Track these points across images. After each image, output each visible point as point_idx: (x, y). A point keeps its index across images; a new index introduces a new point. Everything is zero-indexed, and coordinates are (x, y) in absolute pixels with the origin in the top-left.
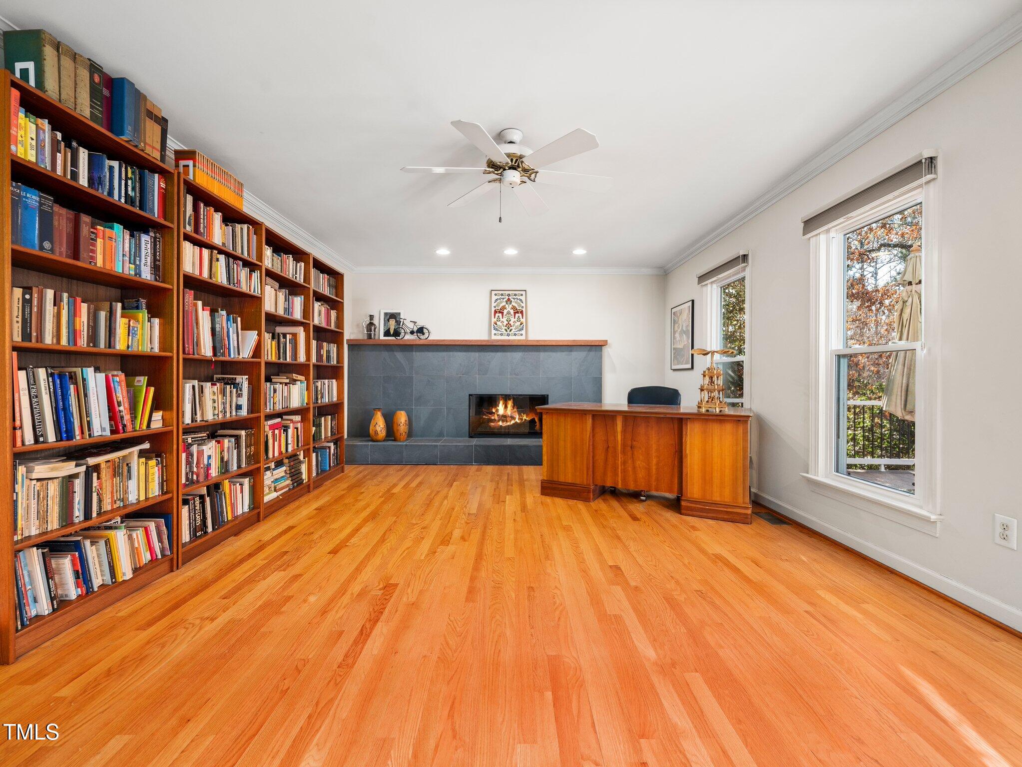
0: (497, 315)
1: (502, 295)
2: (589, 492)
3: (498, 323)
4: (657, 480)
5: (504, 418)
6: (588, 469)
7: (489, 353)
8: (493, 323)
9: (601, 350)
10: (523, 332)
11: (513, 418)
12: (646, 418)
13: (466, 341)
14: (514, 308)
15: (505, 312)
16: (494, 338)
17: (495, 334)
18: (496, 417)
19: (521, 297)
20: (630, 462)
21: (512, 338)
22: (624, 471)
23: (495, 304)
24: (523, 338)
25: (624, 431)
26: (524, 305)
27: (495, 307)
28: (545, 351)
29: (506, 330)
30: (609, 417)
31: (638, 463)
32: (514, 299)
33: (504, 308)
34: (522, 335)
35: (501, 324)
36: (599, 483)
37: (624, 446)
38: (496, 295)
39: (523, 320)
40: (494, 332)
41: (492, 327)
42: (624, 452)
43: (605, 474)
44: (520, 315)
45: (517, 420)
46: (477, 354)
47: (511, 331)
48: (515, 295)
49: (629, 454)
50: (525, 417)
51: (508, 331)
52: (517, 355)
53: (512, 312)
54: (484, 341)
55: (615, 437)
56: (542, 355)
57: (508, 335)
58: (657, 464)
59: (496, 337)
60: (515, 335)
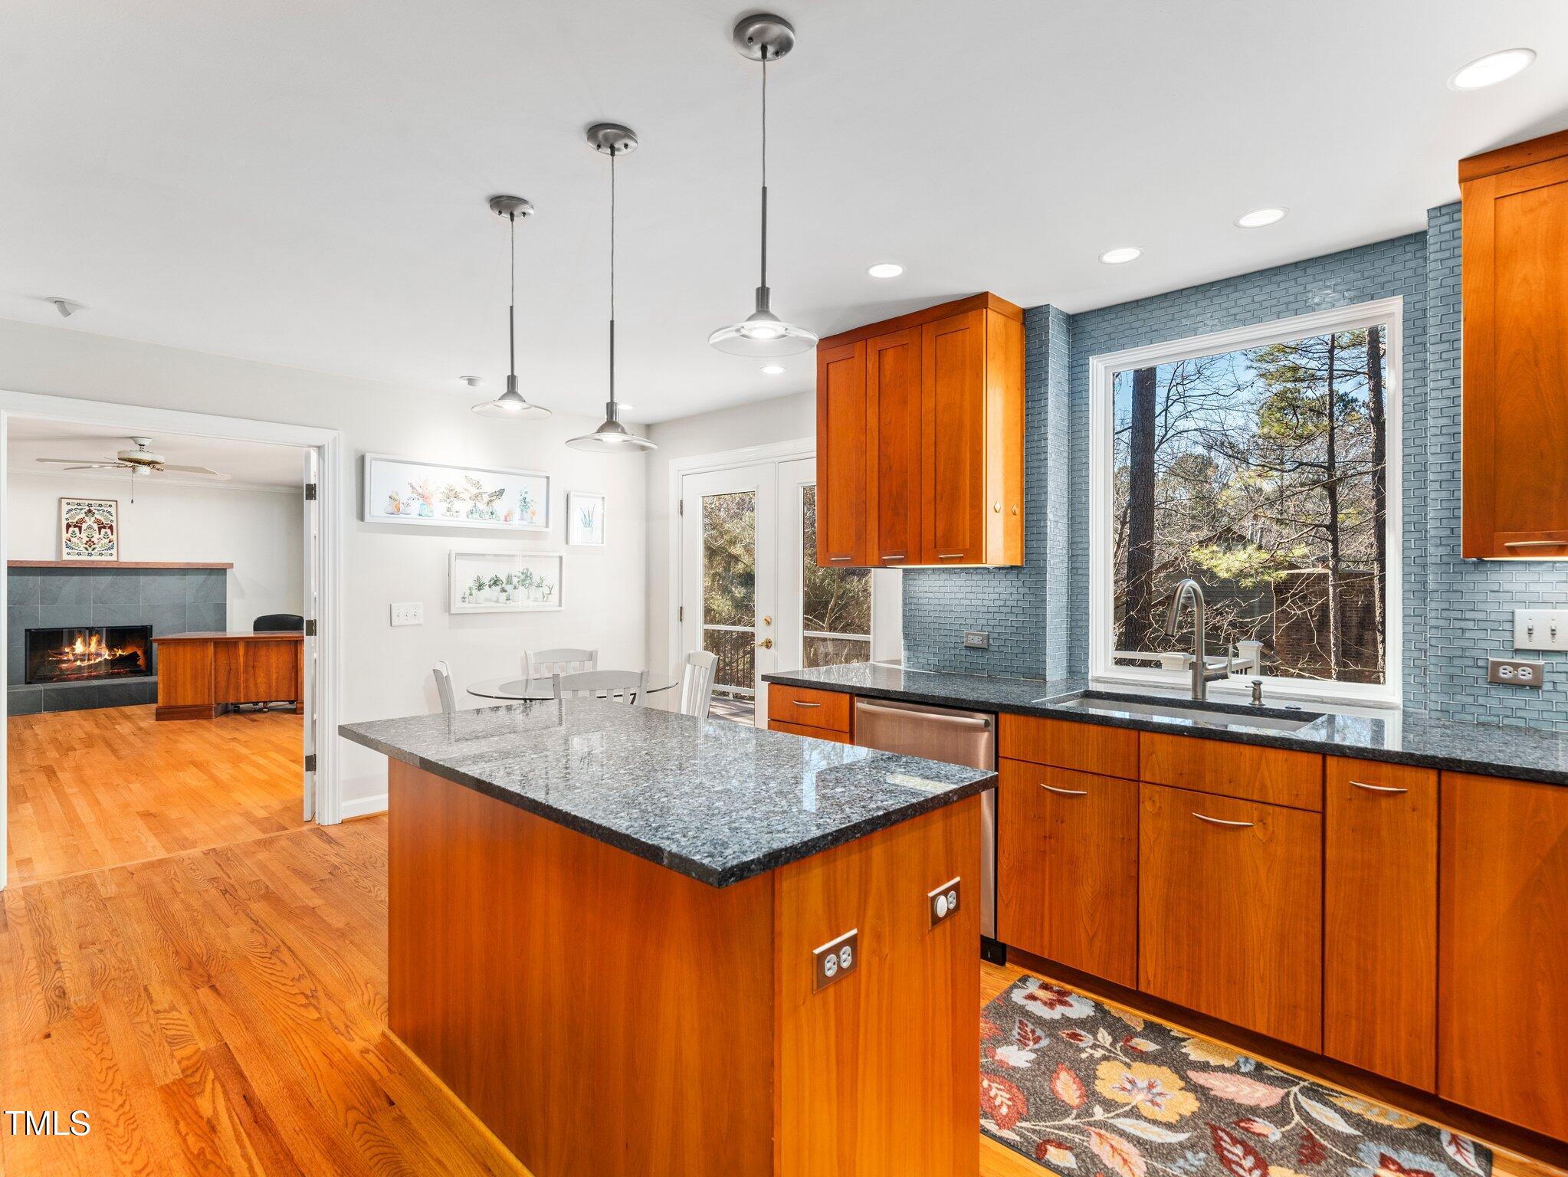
0: (71, 529)
1: (78, 504)
2: (211, 710)
3: (72, 539)
4: (277, 691)
5: (82, 657)
6: (209, 689)
7: (58, 577)
8: (64, 540)
9: (225, 574)
10: (114, 551)
11: (99, 655)
12: (267, 642)
13: (21, 562)
14: (98, 521)
15: (84, 526)
16: (65, 557)
17: (68, 554)
18: (71, 657)
19: (109, 509)
20: (252, 680)
21: (93, 558)
22: (247, 688)
23: (67, 516)
24: (114, 558)
25: (246, 654)
26: (114, 518)
27: (67, 519)
28: (146, 575)
29: (87, 549)
30: (233, 643)
31: (260, 680)
32: (98, 510)
33: (82, 521)
34: (111, 555)
35: (78, 541)
36: (222, 701)
37: (246, 665)
38: (68, 504)
39: (114, 537)
40: (65, 550)
41: (64, 544)
42: (246, 672)
43: (227, 692)
44: (109, 531)
45: (107, 657)
46: (39, 578)
47: (93, 549)
48: (100, 505)
49: (251, 672)
50: (120, 652)
51: (90, 549)
52: (106, 580)
53: (96, 526)
54: (52, 562)
55: (237, 662)
56: (143, 580)
57: (90, 555)
58: (277, 678)
59: (68, 557)
60: (101, 554)
